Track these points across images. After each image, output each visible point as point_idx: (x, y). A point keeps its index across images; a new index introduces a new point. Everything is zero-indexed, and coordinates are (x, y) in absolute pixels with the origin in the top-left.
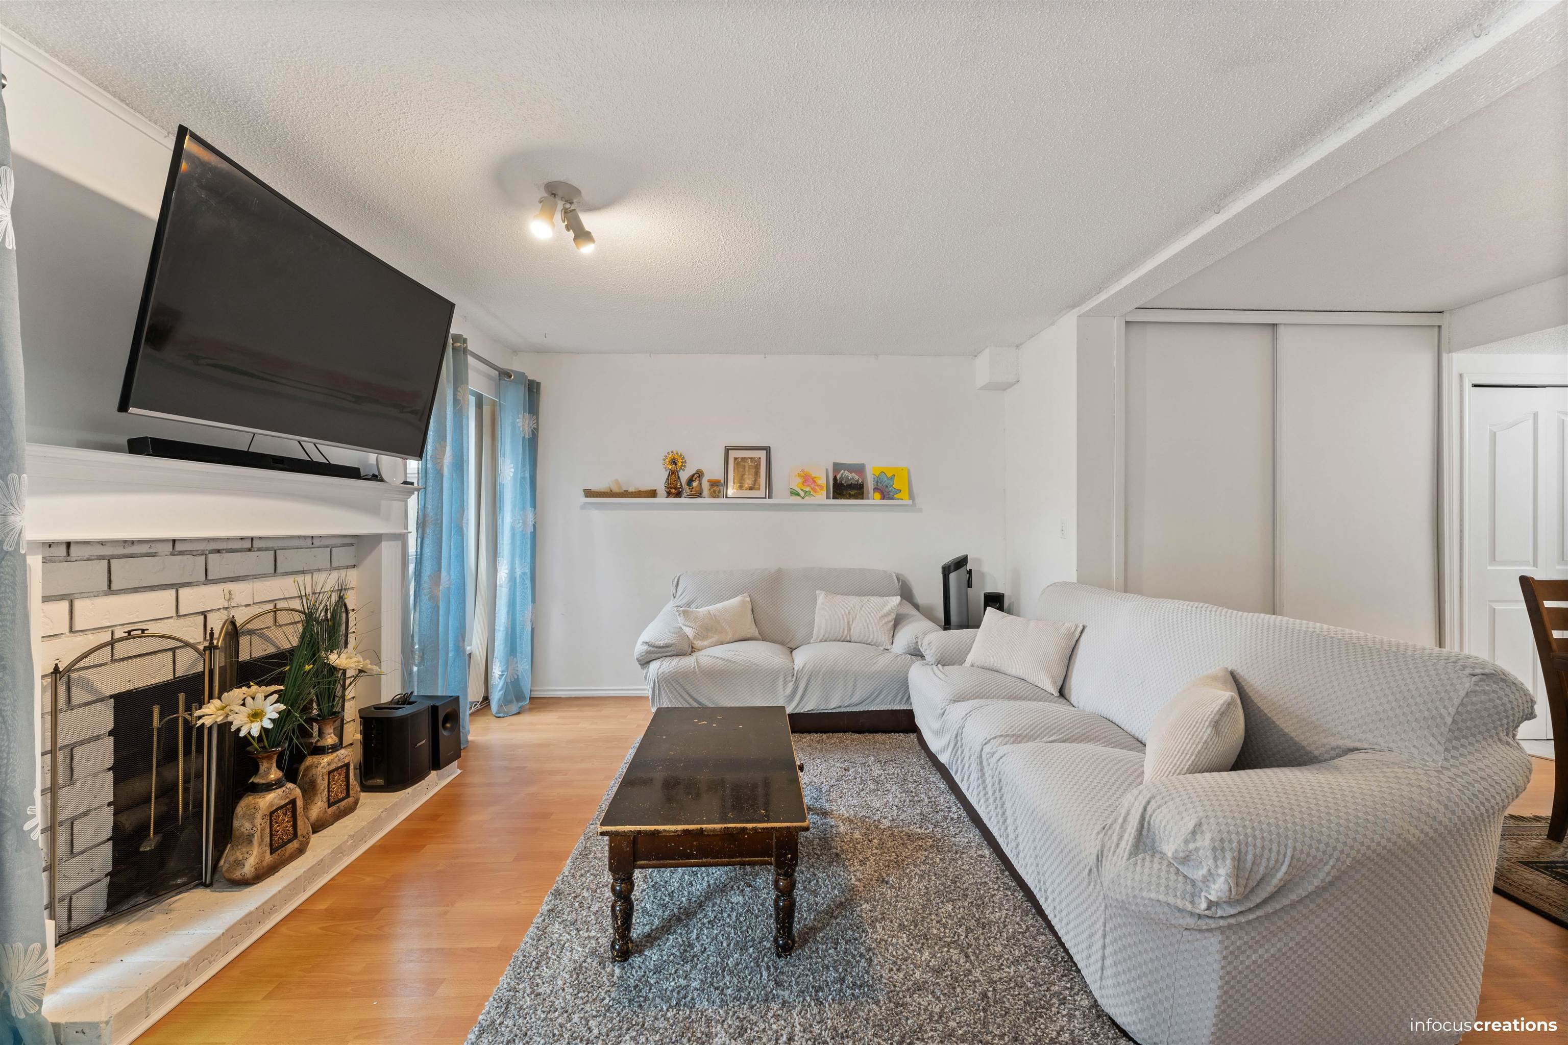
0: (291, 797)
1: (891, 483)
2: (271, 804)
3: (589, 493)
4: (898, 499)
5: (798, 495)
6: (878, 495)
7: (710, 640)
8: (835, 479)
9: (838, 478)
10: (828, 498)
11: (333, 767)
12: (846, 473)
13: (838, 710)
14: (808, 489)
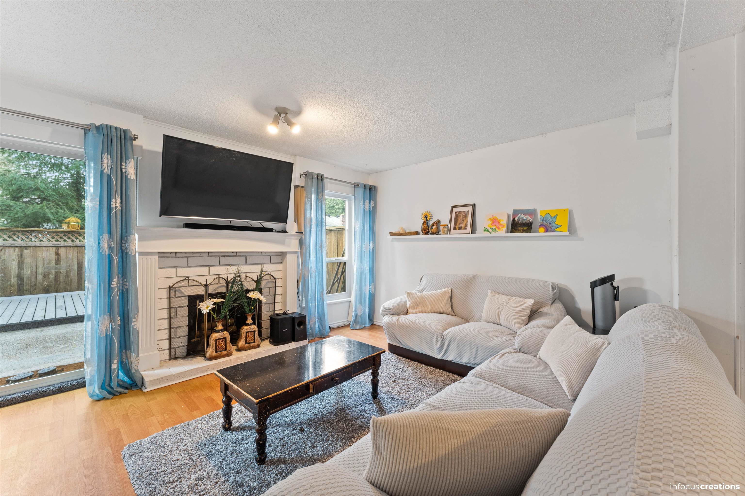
0: (224, 337)
1: (554, 221)
2: (216, 337)
3: (392, 234)
4: (558, 232)
5: (488, 231)
6: (542, 229)
7: (417, 310)
8: (514, 220)
9: (516, 219)
10: (507, 232)
11: (248, 331)
12: (522, 216)
13: (467, 365)
14: (494, 227)
